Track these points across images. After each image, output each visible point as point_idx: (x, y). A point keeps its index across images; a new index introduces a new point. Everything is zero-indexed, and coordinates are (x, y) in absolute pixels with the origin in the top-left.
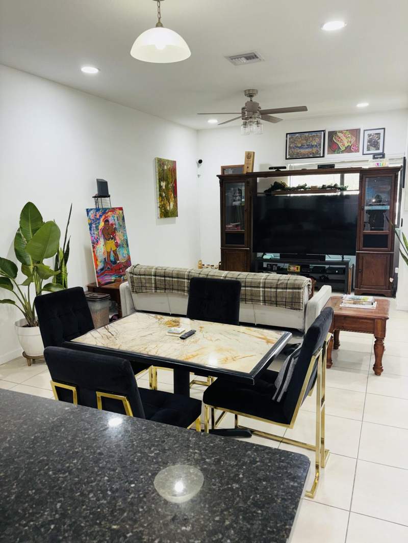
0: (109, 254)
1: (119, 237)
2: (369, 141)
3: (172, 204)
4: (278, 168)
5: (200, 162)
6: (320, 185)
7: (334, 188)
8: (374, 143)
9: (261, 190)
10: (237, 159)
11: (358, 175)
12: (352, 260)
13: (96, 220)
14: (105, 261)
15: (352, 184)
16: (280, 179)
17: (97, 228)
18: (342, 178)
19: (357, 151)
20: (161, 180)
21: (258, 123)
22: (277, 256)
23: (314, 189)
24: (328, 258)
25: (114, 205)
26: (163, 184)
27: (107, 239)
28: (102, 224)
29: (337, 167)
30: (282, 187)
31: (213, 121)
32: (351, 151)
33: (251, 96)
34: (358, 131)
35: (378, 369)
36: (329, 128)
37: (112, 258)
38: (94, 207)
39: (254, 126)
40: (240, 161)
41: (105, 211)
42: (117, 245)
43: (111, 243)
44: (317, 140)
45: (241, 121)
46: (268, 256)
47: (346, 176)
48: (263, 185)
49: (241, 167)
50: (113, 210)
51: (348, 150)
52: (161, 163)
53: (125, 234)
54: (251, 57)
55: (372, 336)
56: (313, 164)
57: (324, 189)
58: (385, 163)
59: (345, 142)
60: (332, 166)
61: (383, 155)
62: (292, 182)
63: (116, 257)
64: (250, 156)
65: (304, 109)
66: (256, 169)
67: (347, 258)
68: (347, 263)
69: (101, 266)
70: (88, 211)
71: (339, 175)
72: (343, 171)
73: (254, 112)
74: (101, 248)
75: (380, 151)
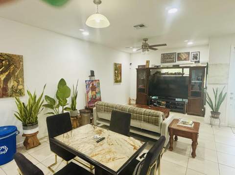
0: (93, 96)
1: (97, 90)
2: (194, 56)
3: (119, 78)
4: (158, 66)
5: (131, 64)
6: (174, 72)
7: (179, 74)
8: (195, 57)
9: (152, 74)
10: (143, 63)
11: (188, 69)
12: (186, 101)
13: (89, 84)
14: (91, 99)
15: (187, 72)
16: (158, 70)
17: (89, 87)
18: (183, 70)
19: (189, 60)
20: (115, 70)
21: (148, 50)
22: (157, 98)
23: (172, 74)
24: (177, 100)
25: (96, 79)
26: (116, 72)
27: (92, 91)
28: (91, 86)
29: (180, 66)
30: (159, 73)
31: (135, 50)
32: (186, 60)
33: (146, 41)
34: (189, 53)
35: (194, 155)
36: (178, 52)
37: (94, 97)
38: (89, 80)
39: (147, 52)
40: (144, 64)
41: (92, 81)
42: (96, 93)
43: (94, 92)
44: (173, 56)
45: (142, 50)
46: (154, 98)
47: (184, 69)
48: (152, 72)
49: (145, 66)
50: (96, 81)
51: (185, 59)
52: (116, 64)
53: (99, 89)
54: (142, 26)
55: (191, 140)
56: (171, 64)
57: (175, 74)
58: (200, 65)
59: (184, 57)
60: (178, 66)
61: (199, 62)
62: (164, 71)
63: (96, 97)
64: (148, 62)
65: (165, 45)
66: (150, 67)
67: (184, 100)
68: (184, 102)
69: (89, 100)
70: (86, 81)
71: (181, 69)
72: (183, 68)
73: (146, 46)
74: (90, 94)
75: (198, 60)
